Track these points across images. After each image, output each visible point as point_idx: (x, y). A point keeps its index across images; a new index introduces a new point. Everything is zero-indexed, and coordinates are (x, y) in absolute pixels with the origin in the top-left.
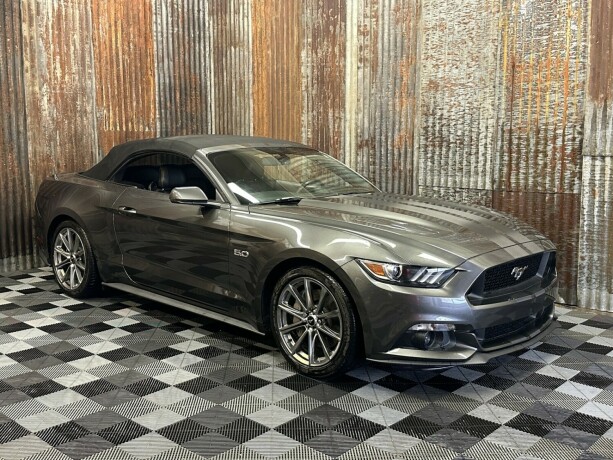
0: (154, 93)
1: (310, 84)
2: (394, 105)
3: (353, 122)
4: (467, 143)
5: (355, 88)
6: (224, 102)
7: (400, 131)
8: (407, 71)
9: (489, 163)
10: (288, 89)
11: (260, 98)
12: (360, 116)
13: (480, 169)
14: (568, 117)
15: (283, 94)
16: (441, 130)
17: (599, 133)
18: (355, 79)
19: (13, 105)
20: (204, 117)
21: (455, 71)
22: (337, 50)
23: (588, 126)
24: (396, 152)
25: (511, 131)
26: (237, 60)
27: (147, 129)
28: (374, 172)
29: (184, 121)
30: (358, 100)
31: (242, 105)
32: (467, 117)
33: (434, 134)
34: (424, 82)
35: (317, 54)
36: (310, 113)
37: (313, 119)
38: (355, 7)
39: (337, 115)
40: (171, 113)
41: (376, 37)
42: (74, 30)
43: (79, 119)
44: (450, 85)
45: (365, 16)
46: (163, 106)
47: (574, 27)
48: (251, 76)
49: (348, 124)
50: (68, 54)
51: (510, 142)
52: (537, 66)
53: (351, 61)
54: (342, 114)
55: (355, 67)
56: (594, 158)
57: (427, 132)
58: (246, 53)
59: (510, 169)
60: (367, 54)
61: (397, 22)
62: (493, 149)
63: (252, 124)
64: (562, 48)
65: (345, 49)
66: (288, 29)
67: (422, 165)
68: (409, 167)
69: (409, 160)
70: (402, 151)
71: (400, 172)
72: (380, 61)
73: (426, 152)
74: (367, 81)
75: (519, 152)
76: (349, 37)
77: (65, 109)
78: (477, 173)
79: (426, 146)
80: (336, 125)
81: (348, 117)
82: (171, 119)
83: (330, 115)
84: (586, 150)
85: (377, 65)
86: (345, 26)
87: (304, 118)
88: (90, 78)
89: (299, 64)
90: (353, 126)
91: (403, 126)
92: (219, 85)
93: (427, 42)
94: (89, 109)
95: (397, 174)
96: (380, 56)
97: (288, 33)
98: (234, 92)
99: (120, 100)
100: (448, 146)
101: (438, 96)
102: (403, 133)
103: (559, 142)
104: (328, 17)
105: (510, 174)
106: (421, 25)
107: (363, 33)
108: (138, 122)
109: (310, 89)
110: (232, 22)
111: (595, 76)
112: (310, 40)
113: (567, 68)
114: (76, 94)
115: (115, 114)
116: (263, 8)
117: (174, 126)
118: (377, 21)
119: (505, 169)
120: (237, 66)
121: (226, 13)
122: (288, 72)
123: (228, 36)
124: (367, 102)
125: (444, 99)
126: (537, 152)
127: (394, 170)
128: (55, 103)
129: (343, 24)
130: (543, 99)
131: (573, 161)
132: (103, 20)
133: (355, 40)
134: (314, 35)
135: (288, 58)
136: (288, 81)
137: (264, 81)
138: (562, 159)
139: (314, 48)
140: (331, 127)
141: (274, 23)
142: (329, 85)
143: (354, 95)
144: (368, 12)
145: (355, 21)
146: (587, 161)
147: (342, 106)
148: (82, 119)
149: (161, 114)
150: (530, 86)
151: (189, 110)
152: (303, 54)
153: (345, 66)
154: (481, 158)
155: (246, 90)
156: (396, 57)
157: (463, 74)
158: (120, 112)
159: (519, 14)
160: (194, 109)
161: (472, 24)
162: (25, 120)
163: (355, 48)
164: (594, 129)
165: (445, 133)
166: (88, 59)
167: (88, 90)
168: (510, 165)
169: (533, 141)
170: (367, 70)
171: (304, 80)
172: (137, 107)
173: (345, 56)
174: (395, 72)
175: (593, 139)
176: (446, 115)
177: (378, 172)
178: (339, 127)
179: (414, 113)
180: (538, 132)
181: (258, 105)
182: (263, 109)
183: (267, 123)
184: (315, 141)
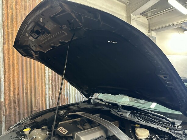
181: (9, 58)
182: (13, 59)
183: (18, 68)
184: (54, 77)
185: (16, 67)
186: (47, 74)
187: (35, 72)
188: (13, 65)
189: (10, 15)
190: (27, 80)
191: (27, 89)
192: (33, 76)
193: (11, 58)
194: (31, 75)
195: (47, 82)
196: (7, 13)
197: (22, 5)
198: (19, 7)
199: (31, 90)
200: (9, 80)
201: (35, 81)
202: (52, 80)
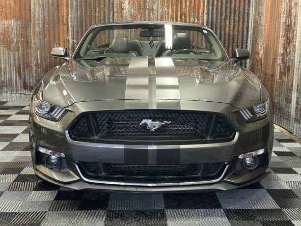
19: (107, 6)
20: (246, 11)
27: (196, 20)
29: (228, 14)
40: (217, 9)
43: (147, 14)
46: (210, 4)
77: (139, 9)
82: (217, 13)
94: (155, 7)
108: (190, 16)
115: (172, 11)
117: (219, 18)
128: (133, 4)
140: (293, 12)
148: (149, 14)
149: (208, 9)
151: (233, 6)
158: (177, 9)
160: (238, 5)
162: (113, 15)
172: (190, 5)
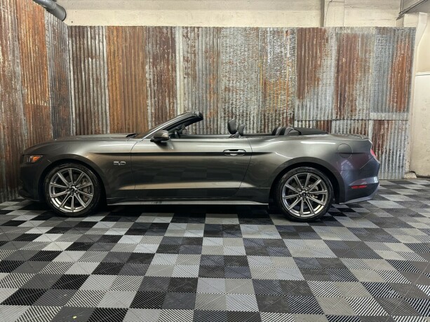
0: (48, 81)
1: (152, 83)
2: (206, 98)
3: (182, 105)
4: (245, 115)
5: (182, 87)
6: (83, 90)
7: (210, 109)
8: (213, 82)
9: (255, 124)
10: (136, 85)
11: (114, 89)
12: (187, 102)
13: (251, 126)
14: (288, 105)
15: (132, 88)
16: (232, 110)
17: (300, 111)
18: (182, 83)
21: (238, 84)
22: (170, 67)
23: (296, 109)
24: (208, 120)
25: (265, 111)
26: (94, 66)
27: (45, 104)
28: (196, 130)
29: (61, 100)
30: (185, 94)
31: (99, 92)
32: (245, 104)
33: (228, 111)
34: (223, 88)
35: (156, 68)
36: (153, 99)
37: (155, 102)
38: (181, 47)
39: (171, 101)
40: (55, 95)
41: (195, 64)
42: (8, 29)
43: (14, 94)
44: (236, 90)
45: (188, 52)
46: (52, 90)
47: (290, 70)
48: (106, 76)
49: (179, 106)
50: (6, 47)
51: (265, 115)
52: (275, 84)
53: (179, 74)
54: (175, 101)
55: (182, 77)
56: (298, 121)
57: (225, 110)
58: (102, 63)
59: (265, 127)
60: (189, 71)
61: (207, 58)
62: (257, 118)
63: (108, 105)
64: (285, 77)
65: (175, 67)
66: (135, 53)
67: (223, 126)
68: (215, 127)
69: (215, 123)
70: (212, 119)
71: (211, 129)
72: (197, 75)
73: (225, 120)
74: (190, 84)
75: (268, 119)
76: (178, 61)
77: (6, 86)
78: (250, 129)
79: (225, 117)
80: (171, 106)
81: (179, 102)
82: (56, 99)
83: (167, 101)
84: (296, 118)
85: (196, 77)
86: (175, 56)
87: (149, 101)
88: (18, 66)
89: (144, 73)
90: (182, 107)
91: (212, 108)
92: (78, 80)
93: (224, 69)
94: (18, 87)
95: (209, 130)
96: (197, 73)
97: (135, 55)
98: (91, 85)
99: (33, 83)
100: (236, 117)
101: (231, 94)
102: (212, 111)
103: (285, 115)
104: (164, 50)
105: (265, 129)
106: (220, 61)
107: (186, 60)
108: (41, 99)
109: (152, 86)
110: (89, 43)
111: (299, 90)
112: (151, 60)
113: (288, 86)
114: (12, 76)
115: (31, 93)
116: (115, 38)
117: (57, 103)
118: (195, 56)
119: (263, 127)
120: (94, 70)
121: (84, 38)
122: (135, 76)
123: (86, 52)
124: (190, 95)
125: (233, 97)
126: (276, 119)
127: (207, 128)
129: (173, 55)
130: (277, 97)
131: (290, 123)
132: (23, 26)
133: (182, 64)
134: (153, 59)
135: (135, 69)
136: (135, 81)
137: (117, 80)
138: (286, 122)
139: (154, 65)
140: (168, 107)
141: (124, 48)
142: (165, 86)
143: (182, 91)
144: (189, 51)
145: (181, 54)
146: (296, 122)
147: (174, 96)
149: (51, 95)
150: (272, 92)
151: (62, 94)
152: (147, 67)
153: (176, 76)
154: (252, 122)
155: (103, 84)
156: (206, 74)
157: (242, 85)
158: (33, 91)
159: (267, 62)
160: (64, 93)
161: (246, 64)
163: (181, 68)
164: (298, 110)
165: (234, 111)
166: (16, 52)
167: (17, 74)
168: (265, 125)
169: (274, 115)
170: (190, 79)
171: (148, 81)
172: (41, 89)
173: (175, 71)
174: (206, 81)
175: (298, 114)
176: (234, 103)
177: (198, 130)
178: (173, 107)
179: (218, 101)
180: (276, 111)
181: (112, 93)
182: (116, 95)
183: (120, 103)
184: (157, 114)
185: (119, 102)
186: (149, 111)
187: (136, 108)
188: (116, 100)
189: (112, 51)
190: (129, 116)
191: (129, 125)
192: (134, 112)
193: (114, 94)
194: (133, 111)
195: (149, 119)
196: (110, 49)
197: (122, 37)
198: (120, 40)
199: (133, 126)
200: (114, 115)
201: (137, 117)
202: (155, 118)
